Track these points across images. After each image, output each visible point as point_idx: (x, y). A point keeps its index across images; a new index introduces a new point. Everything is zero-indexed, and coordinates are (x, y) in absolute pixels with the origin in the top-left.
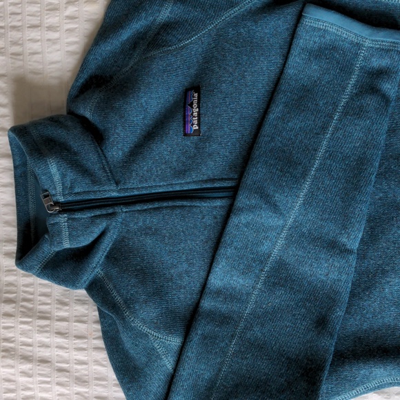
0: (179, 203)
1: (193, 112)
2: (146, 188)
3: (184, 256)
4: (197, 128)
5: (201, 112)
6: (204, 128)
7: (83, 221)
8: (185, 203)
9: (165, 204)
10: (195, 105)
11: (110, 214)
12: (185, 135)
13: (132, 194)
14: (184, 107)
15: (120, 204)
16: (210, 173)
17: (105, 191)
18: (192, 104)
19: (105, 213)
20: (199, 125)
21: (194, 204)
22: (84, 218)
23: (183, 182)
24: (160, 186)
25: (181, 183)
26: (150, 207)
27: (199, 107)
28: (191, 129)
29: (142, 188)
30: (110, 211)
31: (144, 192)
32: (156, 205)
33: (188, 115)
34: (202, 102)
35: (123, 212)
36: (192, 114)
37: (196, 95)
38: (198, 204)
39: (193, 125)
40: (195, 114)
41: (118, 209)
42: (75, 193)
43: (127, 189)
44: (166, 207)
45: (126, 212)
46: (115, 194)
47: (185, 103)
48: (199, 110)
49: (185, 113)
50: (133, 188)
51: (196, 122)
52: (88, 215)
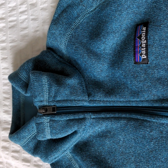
0: (134, 116)
1: (142, 44)
2: (110, 102)
3: (133, 158)
4: (145, 57)
5: (149, 43)
6: (152, 58)
7: (60, 122)
8: (139, 117)
9: (124, 116)
10: (143, 37)
11: (81, 119)
12: (136, 63)
13: (99, 105)
14: (135, 39)
15: (90, 112)
16: (160, 94)
17: (79, 100)
18: (141, 36)
19: (77, 118)
20: (147, 54)
21: (146, 118)
22: (61, 121)
23: (138, 100)
24: (121, 102)
25: (137, 101)
26: (112, 116)
27: (146, 39)
28: (140, 58)
29: (107, 101)
30: (81, 116)
31: (109, 105)
32: (117, 115)
33: (137, 46)
34: (149, 34)
35: (91, 118)
36: (141, 45)
37: (144, 29)
38: (149, 119)
39: (141, 55)
40: (144, 45)
41: (87, 116)
42: (57, 101)
43: (96, 101)
44: (124, 118)
45: (94, 118)
46: (86, 104)
47: (135, 36)
48: (147, 41)
49: (135, 45)
50: (100, 101)
51: (144, 52)
52: (65, 118)
